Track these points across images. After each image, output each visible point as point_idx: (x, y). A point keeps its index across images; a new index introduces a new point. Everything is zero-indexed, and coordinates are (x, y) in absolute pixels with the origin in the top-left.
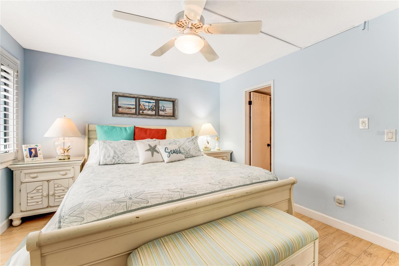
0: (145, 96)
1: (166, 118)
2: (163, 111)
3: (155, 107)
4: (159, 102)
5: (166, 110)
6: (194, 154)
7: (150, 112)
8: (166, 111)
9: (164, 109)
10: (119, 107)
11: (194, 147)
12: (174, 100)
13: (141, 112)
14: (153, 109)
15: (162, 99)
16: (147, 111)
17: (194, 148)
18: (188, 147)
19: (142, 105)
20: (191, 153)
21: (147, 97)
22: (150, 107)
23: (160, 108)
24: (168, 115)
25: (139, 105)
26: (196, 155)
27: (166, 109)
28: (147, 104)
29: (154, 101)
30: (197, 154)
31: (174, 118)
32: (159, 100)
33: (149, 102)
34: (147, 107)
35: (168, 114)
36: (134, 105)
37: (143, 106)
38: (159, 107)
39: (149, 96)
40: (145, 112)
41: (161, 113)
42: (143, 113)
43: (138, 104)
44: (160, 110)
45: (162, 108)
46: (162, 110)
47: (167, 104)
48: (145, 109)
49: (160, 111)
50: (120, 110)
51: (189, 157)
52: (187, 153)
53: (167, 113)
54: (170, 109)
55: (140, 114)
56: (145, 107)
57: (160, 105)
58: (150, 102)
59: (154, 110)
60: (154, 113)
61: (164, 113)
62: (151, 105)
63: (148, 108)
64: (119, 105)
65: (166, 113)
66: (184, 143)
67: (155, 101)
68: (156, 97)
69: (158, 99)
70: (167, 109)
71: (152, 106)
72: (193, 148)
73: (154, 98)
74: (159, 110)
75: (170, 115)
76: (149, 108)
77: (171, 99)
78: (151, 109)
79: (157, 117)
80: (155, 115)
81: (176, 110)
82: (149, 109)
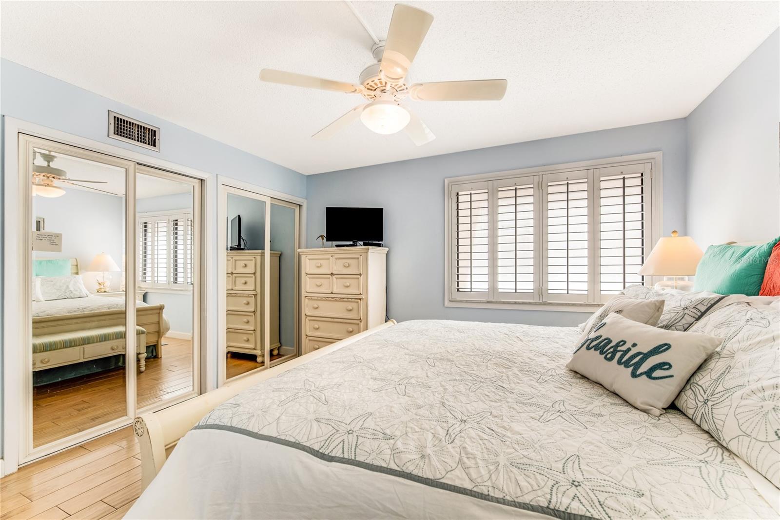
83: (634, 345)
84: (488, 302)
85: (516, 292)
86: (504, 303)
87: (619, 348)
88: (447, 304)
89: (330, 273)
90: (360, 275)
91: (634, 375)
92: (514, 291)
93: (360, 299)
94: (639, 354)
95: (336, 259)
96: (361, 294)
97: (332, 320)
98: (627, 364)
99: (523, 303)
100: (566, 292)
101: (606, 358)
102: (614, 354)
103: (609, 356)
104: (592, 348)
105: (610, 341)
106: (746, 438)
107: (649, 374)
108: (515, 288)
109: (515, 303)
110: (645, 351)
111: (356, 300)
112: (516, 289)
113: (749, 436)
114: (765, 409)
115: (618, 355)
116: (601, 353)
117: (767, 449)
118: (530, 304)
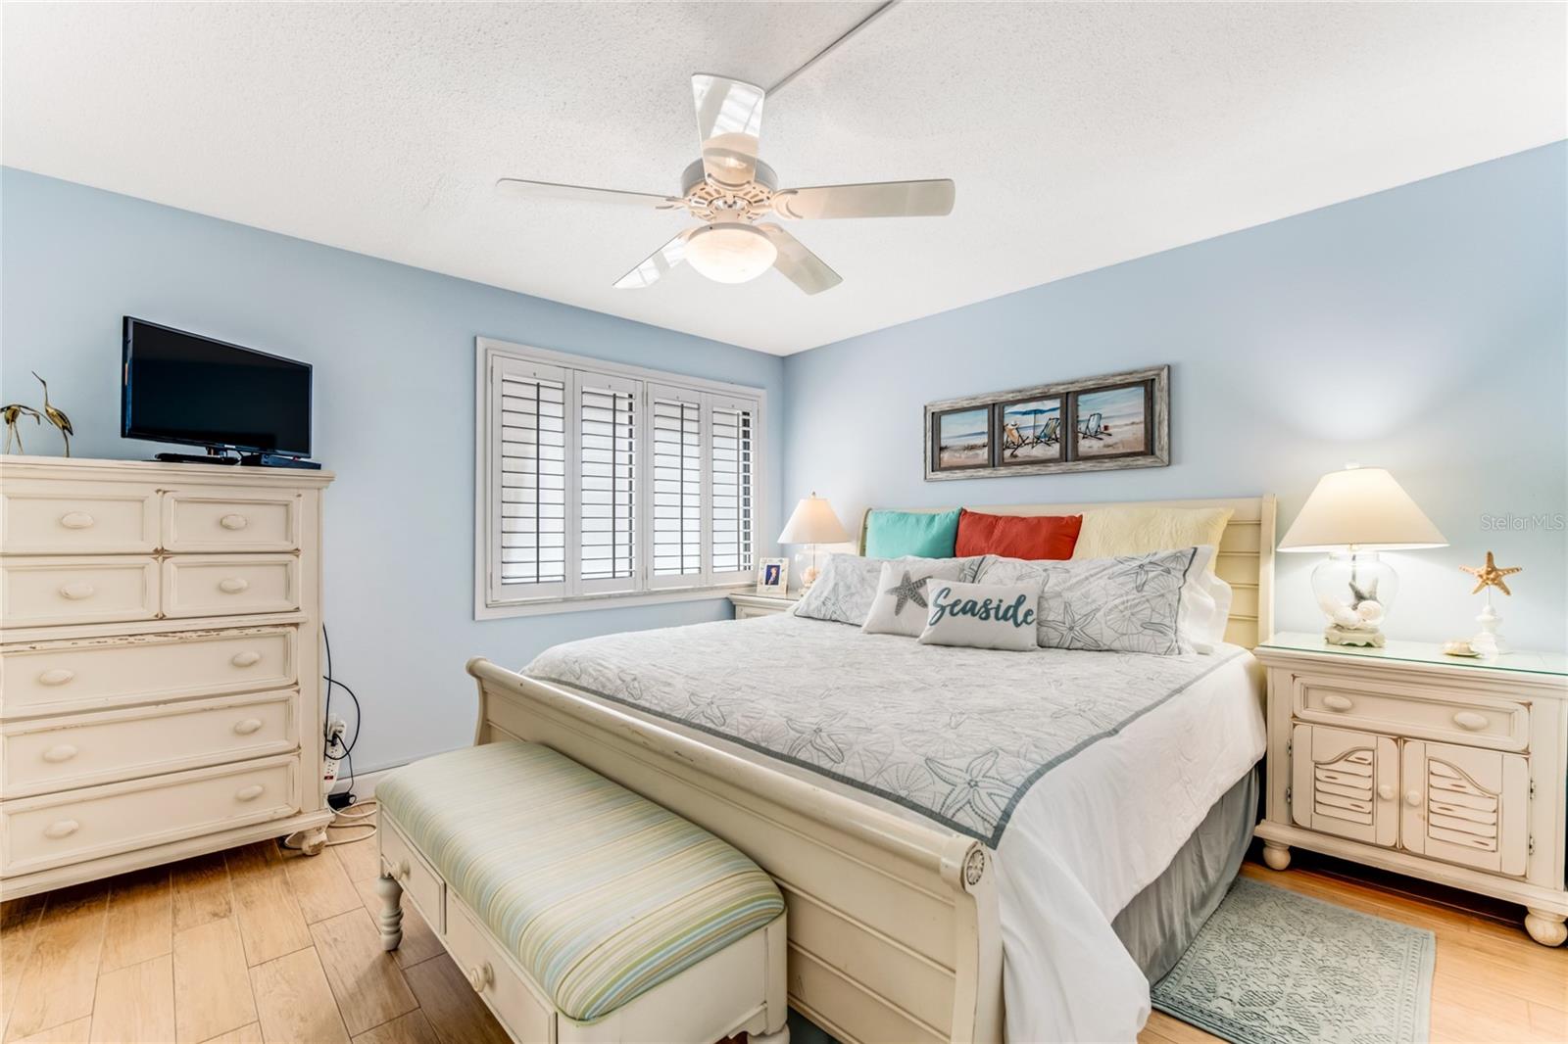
0: (1020, 391)
1: (1108, 464)
2: (1096, 435)
3: (1058, 428)
4: (1077, 400)
5: (1110, 431)
6: (1108, 638)
7: (1040, 451)
8: (1110, 435)
9: (1102, 426)
10: (942, 449)
11: (1123, 603)
12: (1150, 375)
13: (1007, 453)
14: (1054, 437)
15: (1090, 384)
16: (1030, 446)
17: (1121, 607)
18: (1094, 601)
19: (1011, 430)
20: (1093, 630)
21: (1028, 393)
22: (1038, 432)
23: (1082, 427)
24: (1122, 450)
25: (1003, 429)
26: (1116, 645)
27: (1110, 425)
28: (1030, 420)
29: (1056, 403)
30: (1125, 642)
31: (1149, 460)
32: (1075, 392)
33: (1036, 412)
34: (1029, 434)
35: (1120, 445)
36: (983, 433)
37: (1015, 432)
38: (1078, 422)
39: (1036, 388)
40: (1022, 452)
41: (1086, 446)
42: (1016, 456)
43: (996, 426)
44: (1081, 435)
45: (1093, 424)
46: (1093, 432)
47: (1113, 403)
48: (1023, 442)
49: (1084, 438)
50: (946, 456)
51: (1079, 645)
52: (1071, 629)
53: (1116, 443)
54: (1133, 423)
55: (1006, 461)
56: (1022, 433)
57: (1083, 414)
58: (1041, 408)
59: (1057, 440)
60: (1055, 450)
61: (1101, 443)
62: (1043, 419)
63: (1031, 437)
64: (943, 444)
65: (1111, 443)
66: (1087, 578)
67: (1058, 401)
68: (1063, 384)
69: (1072, 388)
70: (1115, 426)
71: (1047, 425)
72: (1116, 606)
73: (1053, 390)
74: (1077, 437)
75: (1129, 451)
76: (1038, 434)
77: (1136, 372)
78: (1045, 436)
79: (1070, 465)
80: (1064, 457)
81: (1160, 423)
82: (1038, 440)
83: (1001, 601)
84: (566, 600)
85: (614, 577)
86: (592, 599)
87: (989, 607)
88: (481, 613)
89: (151, 551)
90: (296, 552)
91: (1017, 625)
92: (611, 575)
93: (296, 625)
94: (1009, 608)
95: (179, 501)
96: (297, 610)
97: (161, 709)
98: (1005, 618)
99: (622, 596)
100: (679, 571)
101: (981, 618)
102: (987, 611)
103: (984, 615)
104: (958, 613)
105: (975, 604)
106: (1124, 637)
107: (1025, 621)
108: (611, 570)
109: (610, 597)
110: (1013, 604)
111: (280, 630)
112: (614, 572)
113: (1125, 634)
114: (1127, 616)
115: (992, 613)
116: (973, 615)
117: (1141, 637)
118: (631, 595)
